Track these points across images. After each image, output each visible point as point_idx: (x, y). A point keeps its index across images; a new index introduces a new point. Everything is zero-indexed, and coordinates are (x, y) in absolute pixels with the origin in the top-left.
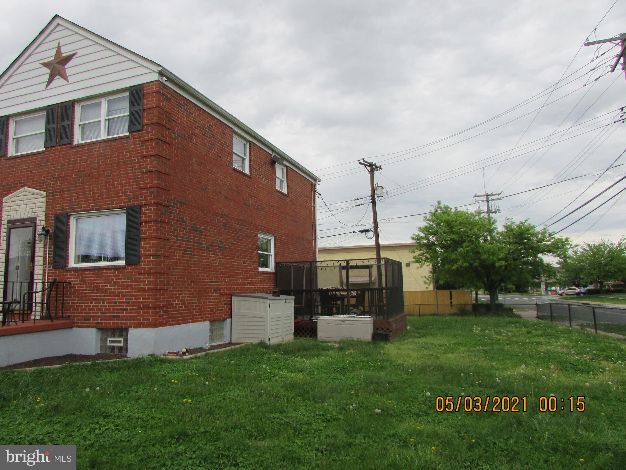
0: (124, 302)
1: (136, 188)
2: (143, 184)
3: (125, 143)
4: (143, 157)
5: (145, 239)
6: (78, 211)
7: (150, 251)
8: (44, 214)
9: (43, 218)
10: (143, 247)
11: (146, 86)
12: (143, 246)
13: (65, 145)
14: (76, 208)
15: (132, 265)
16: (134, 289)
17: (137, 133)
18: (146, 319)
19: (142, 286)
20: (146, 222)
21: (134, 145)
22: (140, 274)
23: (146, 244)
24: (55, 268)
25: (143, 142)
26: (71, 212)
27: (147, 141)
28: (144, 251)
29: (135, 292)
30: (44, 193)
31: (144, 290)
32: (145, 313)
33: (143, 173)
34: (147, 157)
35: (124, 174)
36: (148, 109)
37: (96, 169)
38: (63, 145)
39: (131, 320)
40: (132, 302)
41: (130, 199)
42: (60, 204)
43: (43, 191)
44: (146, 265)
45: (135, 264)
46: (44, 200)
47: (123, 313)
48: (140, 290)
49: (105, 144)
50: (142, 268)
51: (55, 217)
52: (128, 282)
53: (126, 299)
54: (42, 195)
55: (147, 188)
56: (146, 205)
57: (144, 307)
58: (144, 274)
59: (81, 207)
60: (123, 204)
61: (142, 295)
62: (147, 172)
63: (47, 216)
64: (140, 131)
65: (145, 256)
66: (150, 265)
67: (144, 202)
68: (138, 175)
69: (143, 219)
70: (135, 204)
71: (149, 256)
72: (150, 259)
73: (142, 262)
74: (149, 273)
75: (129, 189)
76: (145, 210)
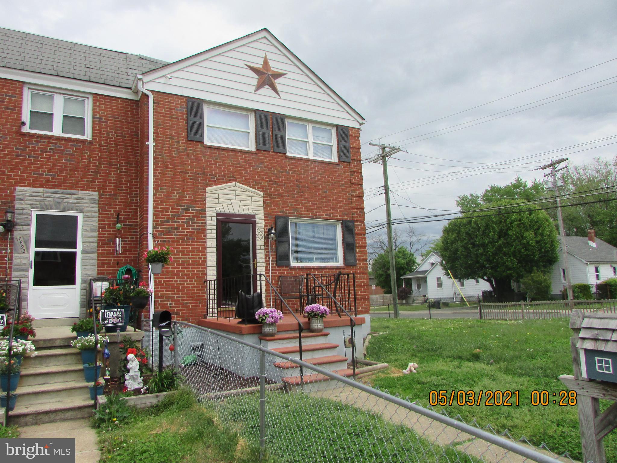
1: (349, 207)
2: (354, 205)
3: (336, 169)
4: (352, 184)
5: (358, 247)
6: (299, 217)
7: (363, 256)
8: (263, 213)
9: (263, 217)
10: (358, 253)
11: (351, 130)
13: (280, 153)
14: (297, 213)
15: (350, 266)
17: (345, 164)
18: (364, 308)
19: (359, 283)
20: (358, 234)
21: (344, 172)
22: (356, 273)
23: (359, 251)
24: (278, 266)
25: (351, 172)
26: (291, 216)
27: (354, 172)
28: (359, 256)
30: (262, 194)
31: (360, 286)
32: (362, 303)
33: (353, 196)
34: (355, 184)
35: (338, 193)
36: (353, 148)
37: (312, 183)
38: (277, 153)
41: (345, 214)
42: (279, 207)
43: (260, 191)
44: (361, 267)
45: (352, 266)
46: (262, 199)
49: (320, 165)
50: (359, 269)
51: (275, 217)
54: (259, 195)
55: (357, 209)
56: (357, 221)
57: (361, 299)
58: (360, 273)
59: (302, 214)
60: (339, 217)
61: (359, 290)
62: (356, 196)
63: (266, 216)
64: (348, 162)
65: (359, 260)
66: (364, 267)
67: (356, 219)
68: (350, 197)
69: (356, 231)
70: (349, 218)
71: (363, 260)
72: (364, 262)
73: (358, 264)
74: (363, 273)
75: (343, 206)
76: (357, 225)
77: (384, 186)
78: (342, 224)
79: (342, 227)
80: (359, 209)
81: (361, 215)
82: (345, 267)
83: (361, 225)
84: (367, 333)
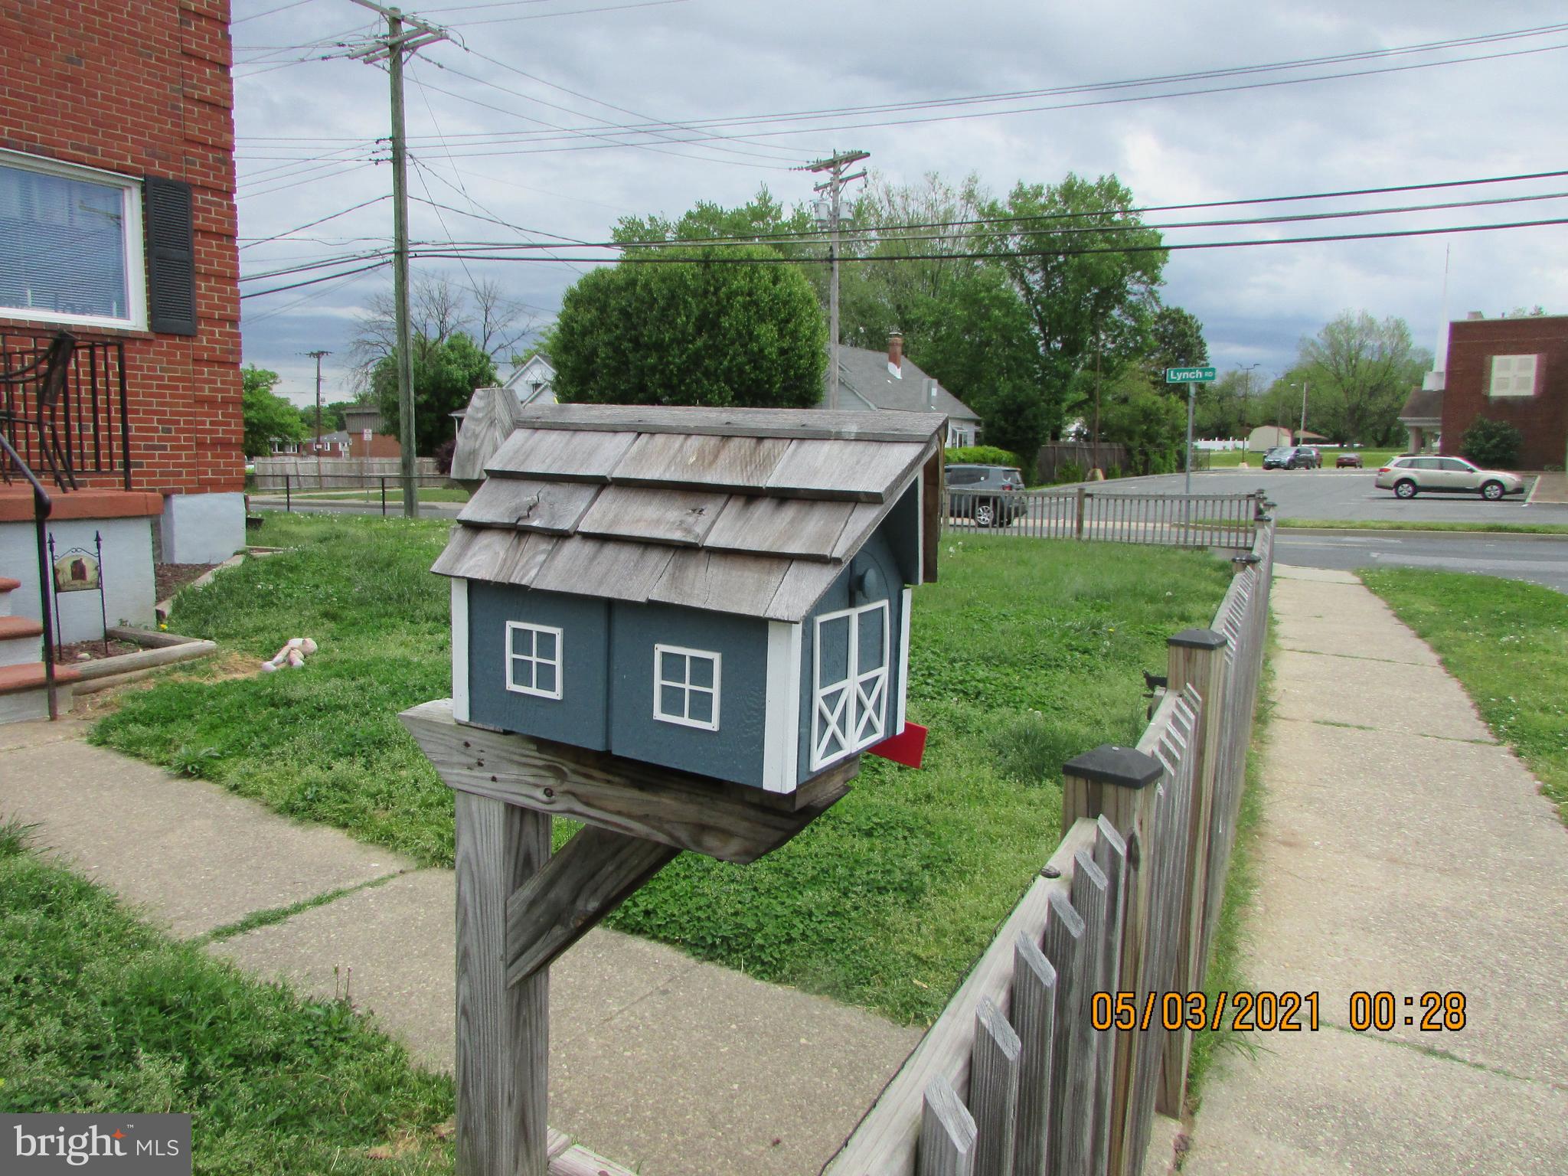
0: (156, 430)
1: (171, 132)
2: (194, 131)
4: (187, 54)
5: (207, 276)
7: (225, 308)
10: (204, 297)
12: (203, 291)
15: (172, 335)
16: (183, 397)
18: (224, 473)
19: (207, 393)
20: (206, 233)
21: (154, 5)
22: (197, 361)
23: (211, 289)
25: (184, 11)
27: (198, 14)
28: (208, 306)
29: (185, 405)
31: (211, 402)
32: (218, 456)
33: (188, 98)
34: (199, 59)
35: (127, 76)
39: (180, 474)
40: (178, 431)
41: (154, 155)
44: (217, 342)
45: (180, 336)
47: (153, 456)
48: (200, 401)
50: (205, 349)
52: (162, 378)
53: (159, 421)
55: (205, 145)
56: (204, 188)
57: (215, 443)
58: (210, 362)
60: (129, 163)
61: (207, 415)
62: (201, 102)
65: (209, 320)
66: (226, 343)
67: (199, 180)
68: (177, 99)
69: (200, 222)
70: (171, 174)
71: (223, 320)
72: (228, 329)
73: (202, 332)
74: (222, 363)
75: (147, 127)
76: (204, 201)
77: (390, 139)
78: (144, 190)
79: (144, 199)
80: (214, 147)
81: (219, 170)
82: (152, 336)
83: (221, 205)
84: (234, 551)
